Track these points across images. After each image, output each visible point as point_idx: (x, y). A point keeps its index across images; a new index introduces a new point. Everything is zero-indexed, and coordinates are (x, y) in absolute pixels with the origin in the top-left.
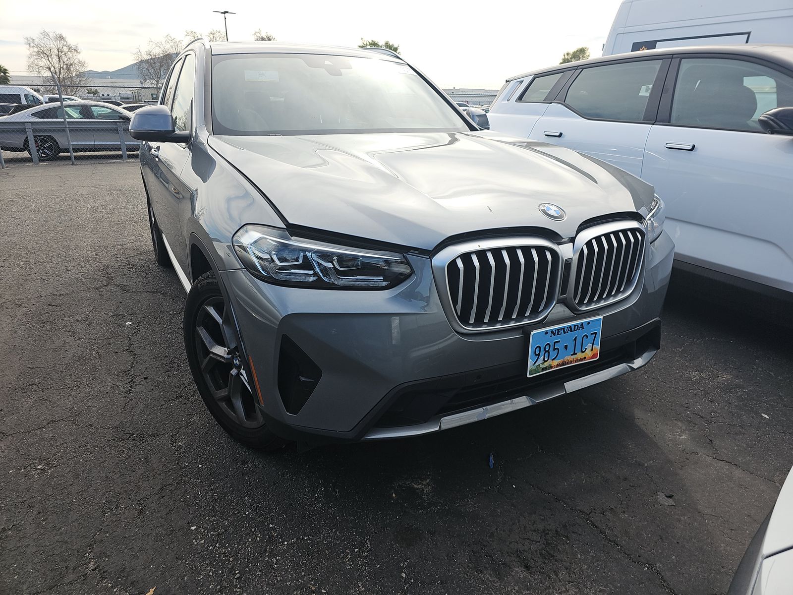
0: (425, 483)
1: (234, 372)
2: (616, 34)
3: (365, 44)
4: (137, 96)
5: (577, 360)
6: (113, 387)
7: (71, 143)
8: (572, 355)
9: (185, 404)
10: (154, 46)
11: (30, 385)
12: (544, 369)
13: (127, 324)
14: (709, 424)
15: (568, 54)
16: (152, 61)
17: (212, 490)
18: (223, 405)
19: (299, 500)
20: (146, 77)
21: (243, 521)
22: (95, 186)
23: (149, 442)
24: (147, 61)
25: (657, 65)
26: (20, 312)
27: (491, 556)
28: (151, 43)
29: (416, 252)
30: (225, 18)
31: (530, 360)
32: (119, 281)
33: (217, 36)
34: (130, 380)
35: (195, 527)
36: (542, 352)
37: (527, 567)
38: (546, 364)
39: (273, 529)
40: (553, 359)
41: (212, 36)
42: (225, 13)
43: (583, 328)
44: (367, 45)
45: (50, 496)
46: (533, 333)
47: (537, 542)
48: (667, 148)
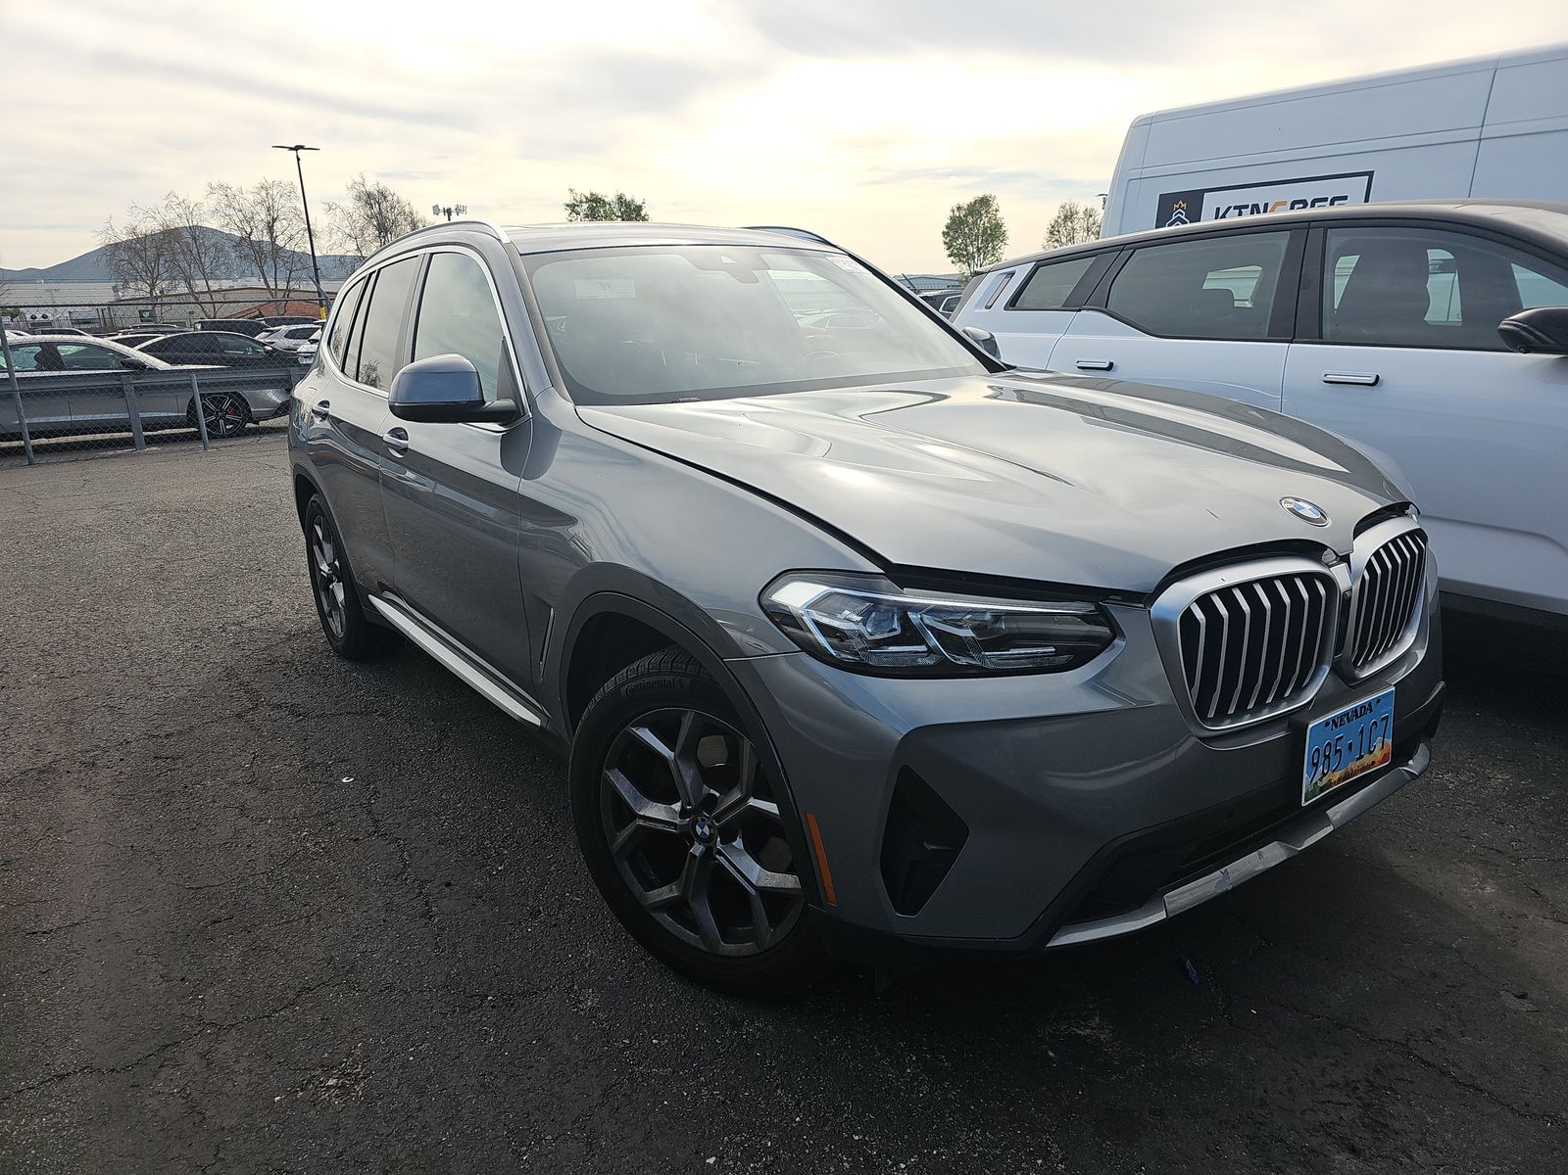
0: (1093, 1025)
1: (697, 849)
2: (1127, 178)
3: (579, 200)
4: (107, 316)
5: (1364, 769)
6: (389, 907)
7: (27, 421)
8: (1358, 759)
9: (555, 925)
10: (141, 215)
11: (215, 922)
12: (1322, 790)
13: (344, 780)
14: (1518, 864)
15: (959, 208)
16: (138, 246)
17: (705, 1084)
18: (666, 920)
19: (882, 1084)
20: (127, 277)
21: (800, 1136)
22: (106, 507)
23: (527, 1007)
24: (127, 246)
25: (1282, 241)
26: (104, 777)
27: (1281, 1140)
28: (136, 211)
29: (1119, 598)
30: (298, 159)
31: (1305, 775)
32: (277, 697)
33: (275, 193)
34: (417, 891)
35: (714, 1158)
36: (1322, 759)
37: (1353, 1150)
38: (1325, 780)
39: (863, 1142)
40: (1335, 770)
41: (263, 193)
42: (297, 148)
43: (1371, 711)
44: (581, 202)
45: (388, 1136)
46: (1310, 726)
47: (1346, 1105)
48: (1325, 382)
